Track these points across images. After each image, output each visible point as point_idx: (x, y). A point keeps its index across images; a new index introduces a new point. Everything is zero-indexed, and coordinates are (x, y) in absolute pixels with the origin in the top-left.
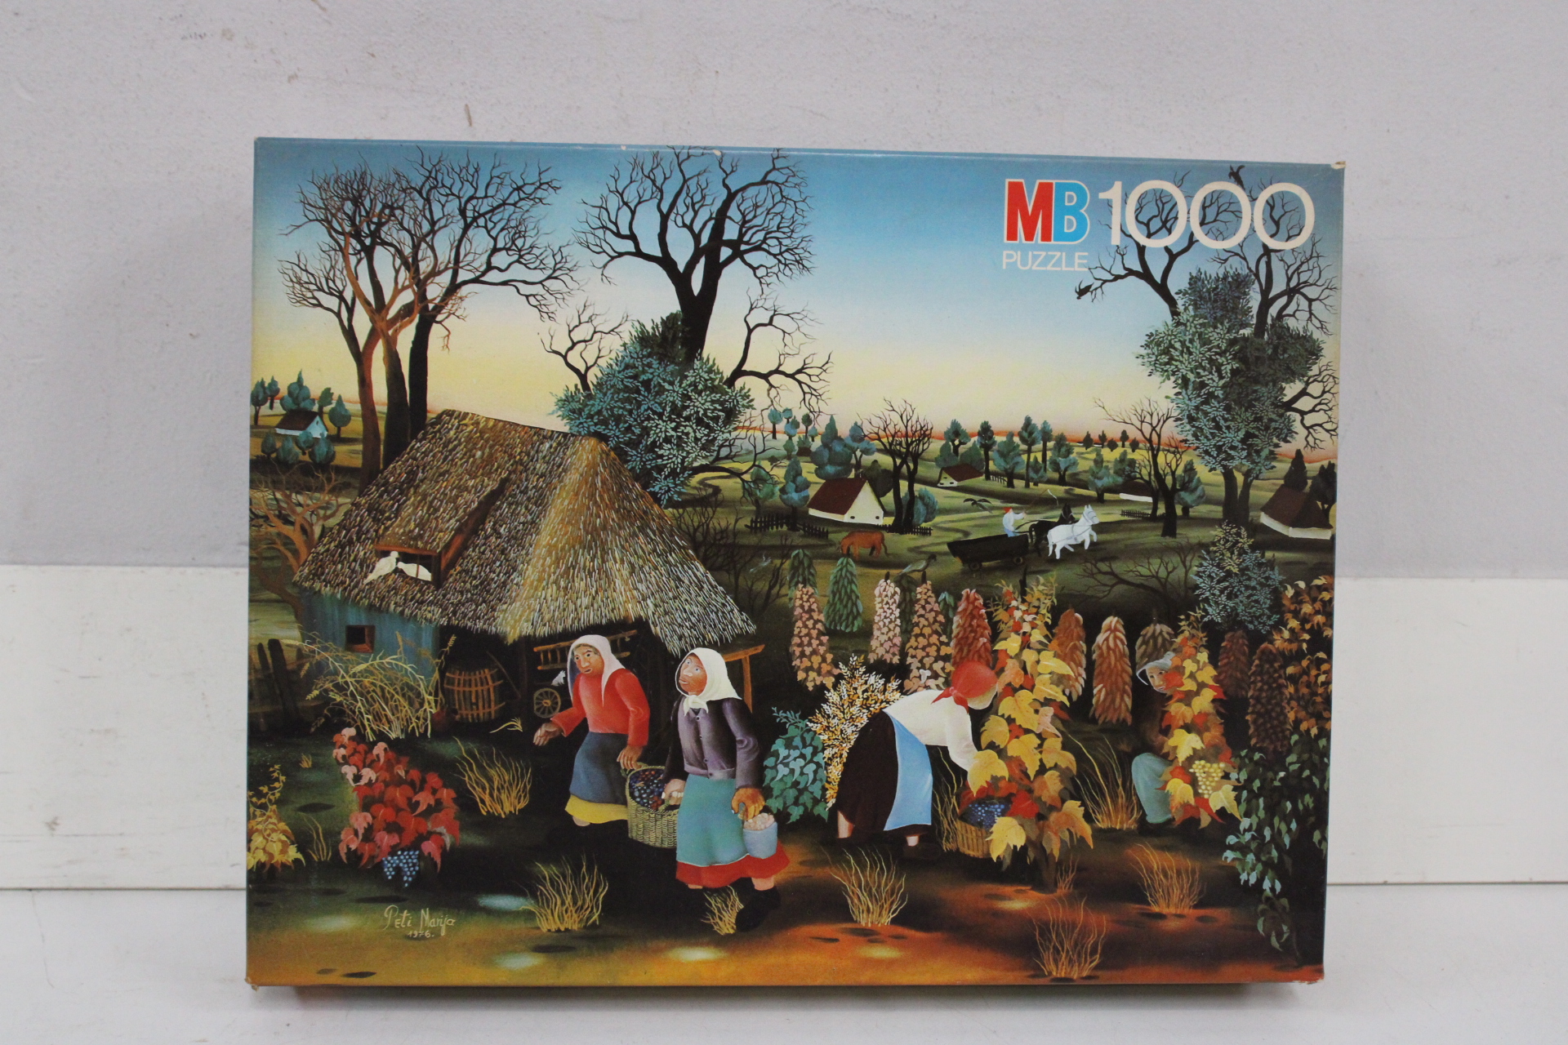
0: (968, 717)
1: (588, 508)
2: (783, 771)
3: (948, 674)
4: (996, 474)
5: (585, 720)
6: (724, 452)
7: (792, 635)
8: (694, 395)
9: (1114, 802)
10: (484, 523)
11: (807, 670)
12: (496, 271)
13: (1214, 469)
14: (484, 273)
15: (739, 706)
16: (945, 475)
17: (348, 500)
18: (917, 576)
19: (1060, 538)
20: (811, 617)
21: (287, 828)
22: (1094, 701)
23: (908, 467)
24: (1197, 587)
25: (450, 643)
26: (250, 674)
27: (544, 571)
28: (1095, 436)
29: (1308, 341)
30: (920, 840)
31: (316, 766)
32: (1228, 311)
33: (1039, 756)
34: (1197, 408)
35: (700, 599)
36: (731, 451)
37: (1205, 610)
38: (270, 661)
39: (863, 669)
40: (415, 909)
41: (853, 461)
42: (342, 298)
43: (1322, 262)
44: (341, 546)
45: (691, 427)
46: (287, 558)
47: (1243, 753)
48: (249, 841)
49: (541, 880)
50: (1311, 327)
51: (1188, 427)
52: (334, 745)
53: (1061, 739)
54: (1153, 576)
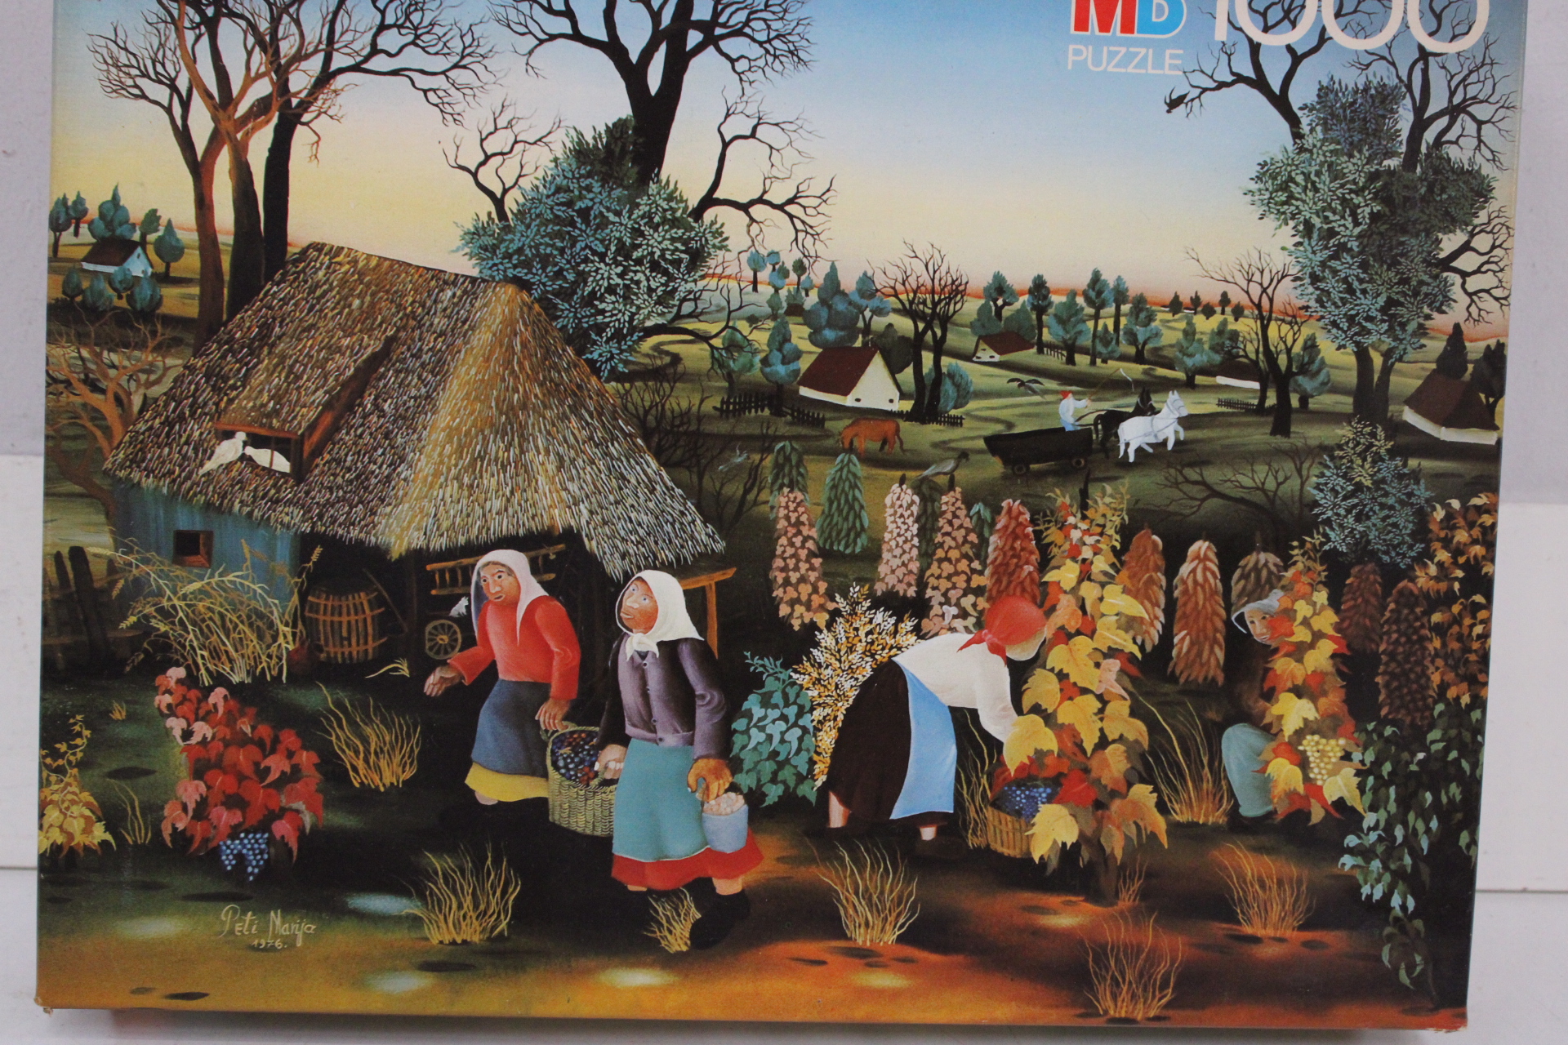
0: (1006, 671)
1: (503, 380)
2: (757, 736)
3: (981, 613)
4: (1052, 347)
5: (494, 664)
6: (687, 308)
7: (773, 556)
8: (647, 231)
9: (1198, 788)
10: (362, 397)
11: (793, 603)
12: (383, 56)
13: (1344, 347)
14: (367, 59)
15: (701, 650)
16: (983, 346)
17: (180, 362)
18: (942, 480)
19: (1134, 434)
20: (799, 533)
21: (91, 799)
22: (1174, 653)
23: (934, 334)
24: (1316, 504)
25: (314, 558)
26: (44, 593)
27: (442, 462)
28: (1185, 298)
29: (1475, 178)
30: (939, 832)
31: (131, 718)
32: (1368, 134)
33: (1099, 725)
34: (1323, 264)
35: (651, 505)
36: (696, 307)
37: (1325, 535)
38: (71, 576)
39: (867, 604)
40: (263, 910)
41: (861, 324)
42: (174, 88)
43: (1498, 72)
44: (170, 424)
45: (643, 272)
46: (95, 438)
47: (1370, 727)
48: (42, 815)
49: (431, 876)
50: (1479, 159)
51: (1311, 289)
52: (156, 689)
53: (1128, 703)
54: (1258, 488)
